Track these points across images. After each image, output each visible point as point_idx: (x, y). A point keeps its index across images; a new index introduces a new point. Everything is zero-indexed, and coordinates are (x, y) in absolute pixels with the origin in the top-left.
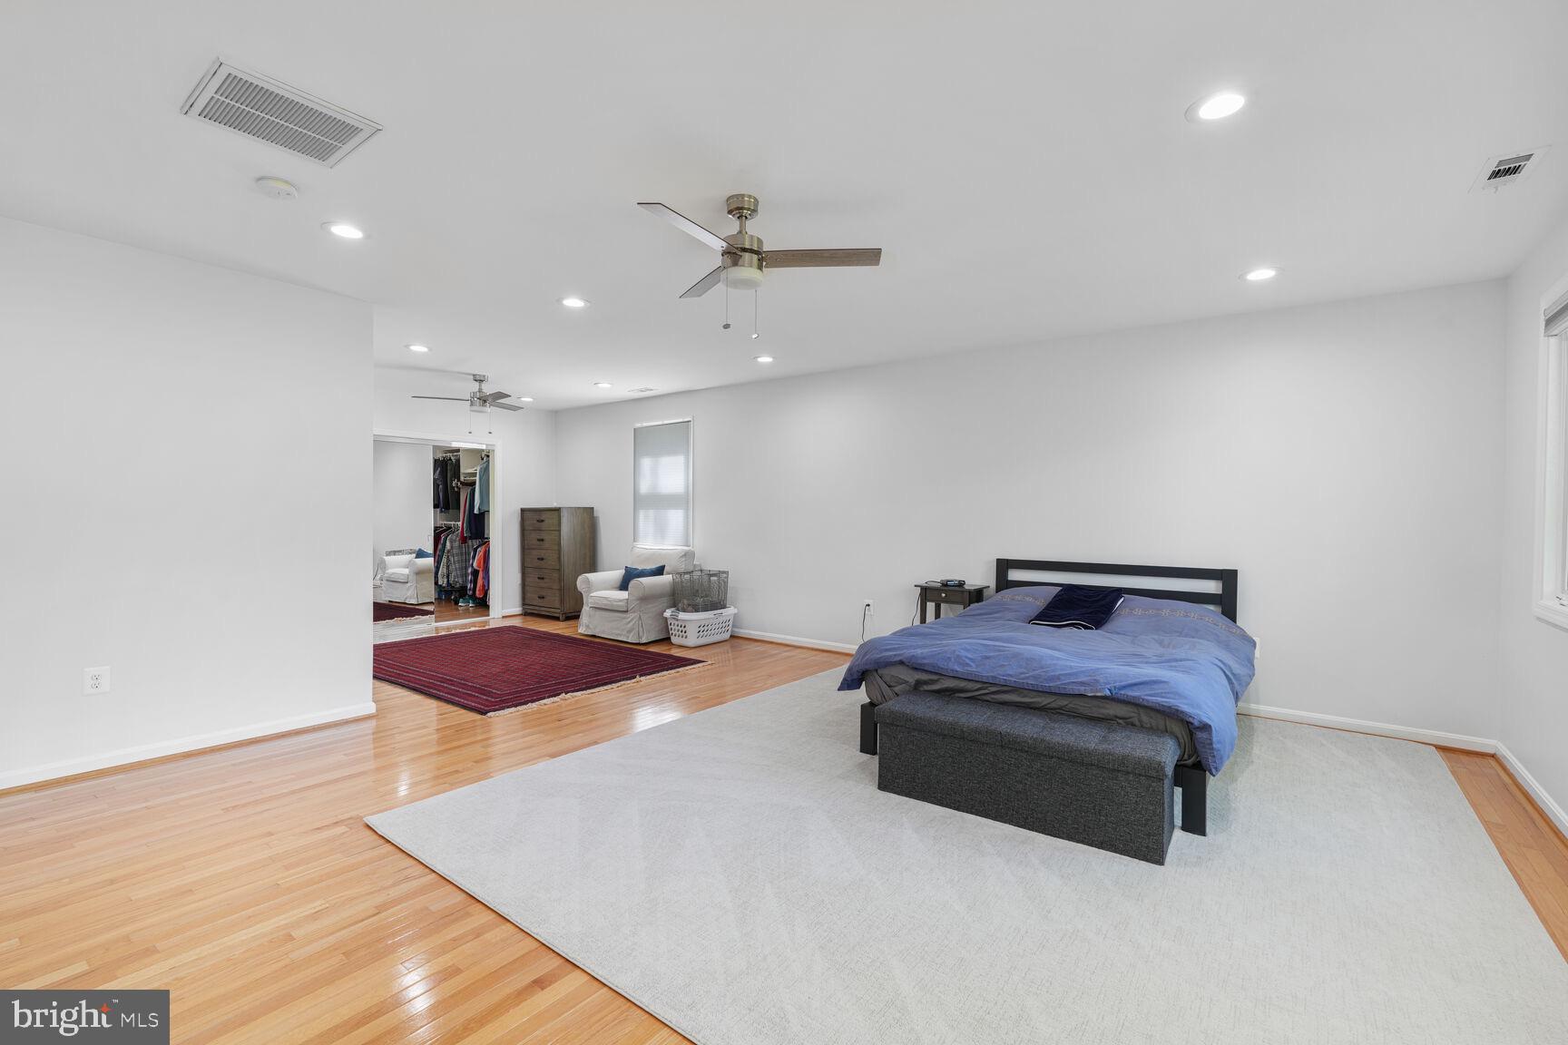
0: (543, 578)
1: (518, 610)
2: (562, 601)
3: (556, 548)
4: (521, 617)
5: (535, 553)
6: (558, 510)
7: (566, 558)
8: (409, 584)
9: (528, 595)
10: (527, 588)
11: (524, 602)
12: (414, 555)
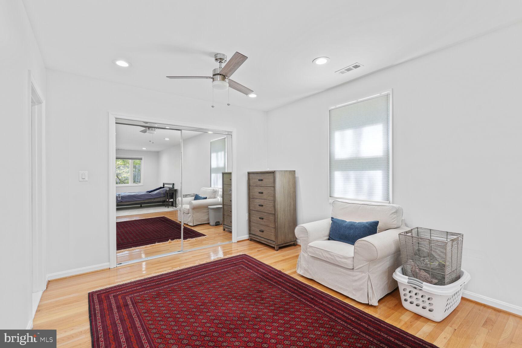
0: (263, 219)
1: (246, 236)
2: (276, 237)
3: (272, 198)
4: (248, 241)
5: (258, 202)
6: (273, 173)
7: (279, 206)
8: (189, 214)
9: (253, 228)
10: (252, 224)
11: (250, 232)
12: (193, 198)
